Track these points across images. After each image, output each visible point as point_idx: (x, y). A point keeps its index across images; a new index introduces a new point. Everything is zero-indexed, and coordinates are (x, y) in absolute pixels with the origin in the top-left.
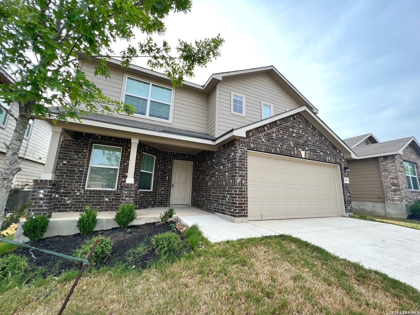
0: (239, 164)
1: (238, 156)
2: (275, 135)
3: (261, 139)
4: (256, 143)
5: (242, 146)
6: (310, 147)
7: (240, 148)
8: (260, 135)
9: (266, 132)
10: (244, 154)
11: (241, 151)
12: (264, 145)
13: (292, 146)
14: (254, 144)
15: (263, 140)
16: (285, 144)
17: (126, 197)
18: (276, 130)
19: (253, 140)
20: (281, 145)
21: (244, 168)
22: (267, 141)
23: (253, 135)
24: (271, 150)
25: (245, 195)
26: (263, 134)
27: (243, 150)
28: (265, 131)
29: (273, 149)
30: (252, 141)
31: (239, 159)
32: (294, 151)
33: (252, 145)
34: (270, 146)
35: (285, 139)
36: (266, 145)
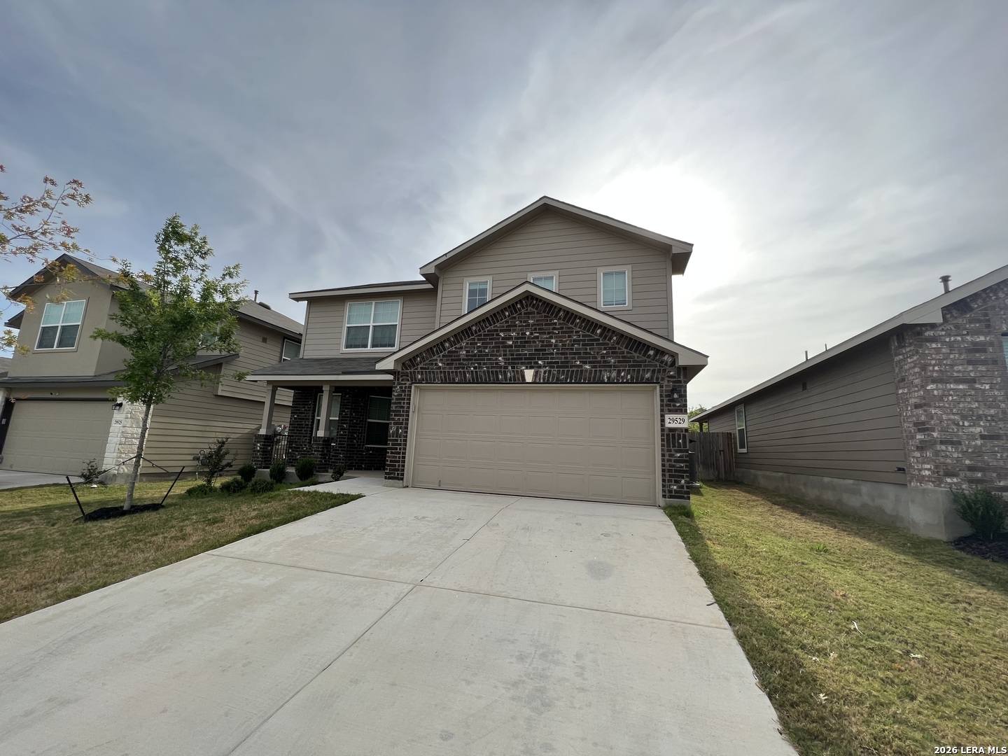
0: (396, 407)
1: (395, 396)
2: (464, 352)
3: (436, 364)
4: (426, 372)
5: (402, 380)
6: (552, 358)
7: (399, 384)
8: (435, 358)
9: (446, 352)
10: (404, 391)
11: (401, 388)
12: (441, 372)
13: (503, 364)
14: (422, 374)
15: (440, 365)
16: (484, 364)
17: (315, 451)
18: (467, 343)
19: (421, 368)
20: (475, 368)
21: (403, 411)
22: (448, 364)
23: (423, 359)
24: (454, 379)
25: (400, 449)
26: (441, 354)
27: (404, 386)
28: (445, 350)
29: (457, 376)
30: (419, 370)
31: (396, 399)
32: (505, 374)
33: (420, 376)
34: (452, 372)
35: (487, 355)
36: (445, 372)
